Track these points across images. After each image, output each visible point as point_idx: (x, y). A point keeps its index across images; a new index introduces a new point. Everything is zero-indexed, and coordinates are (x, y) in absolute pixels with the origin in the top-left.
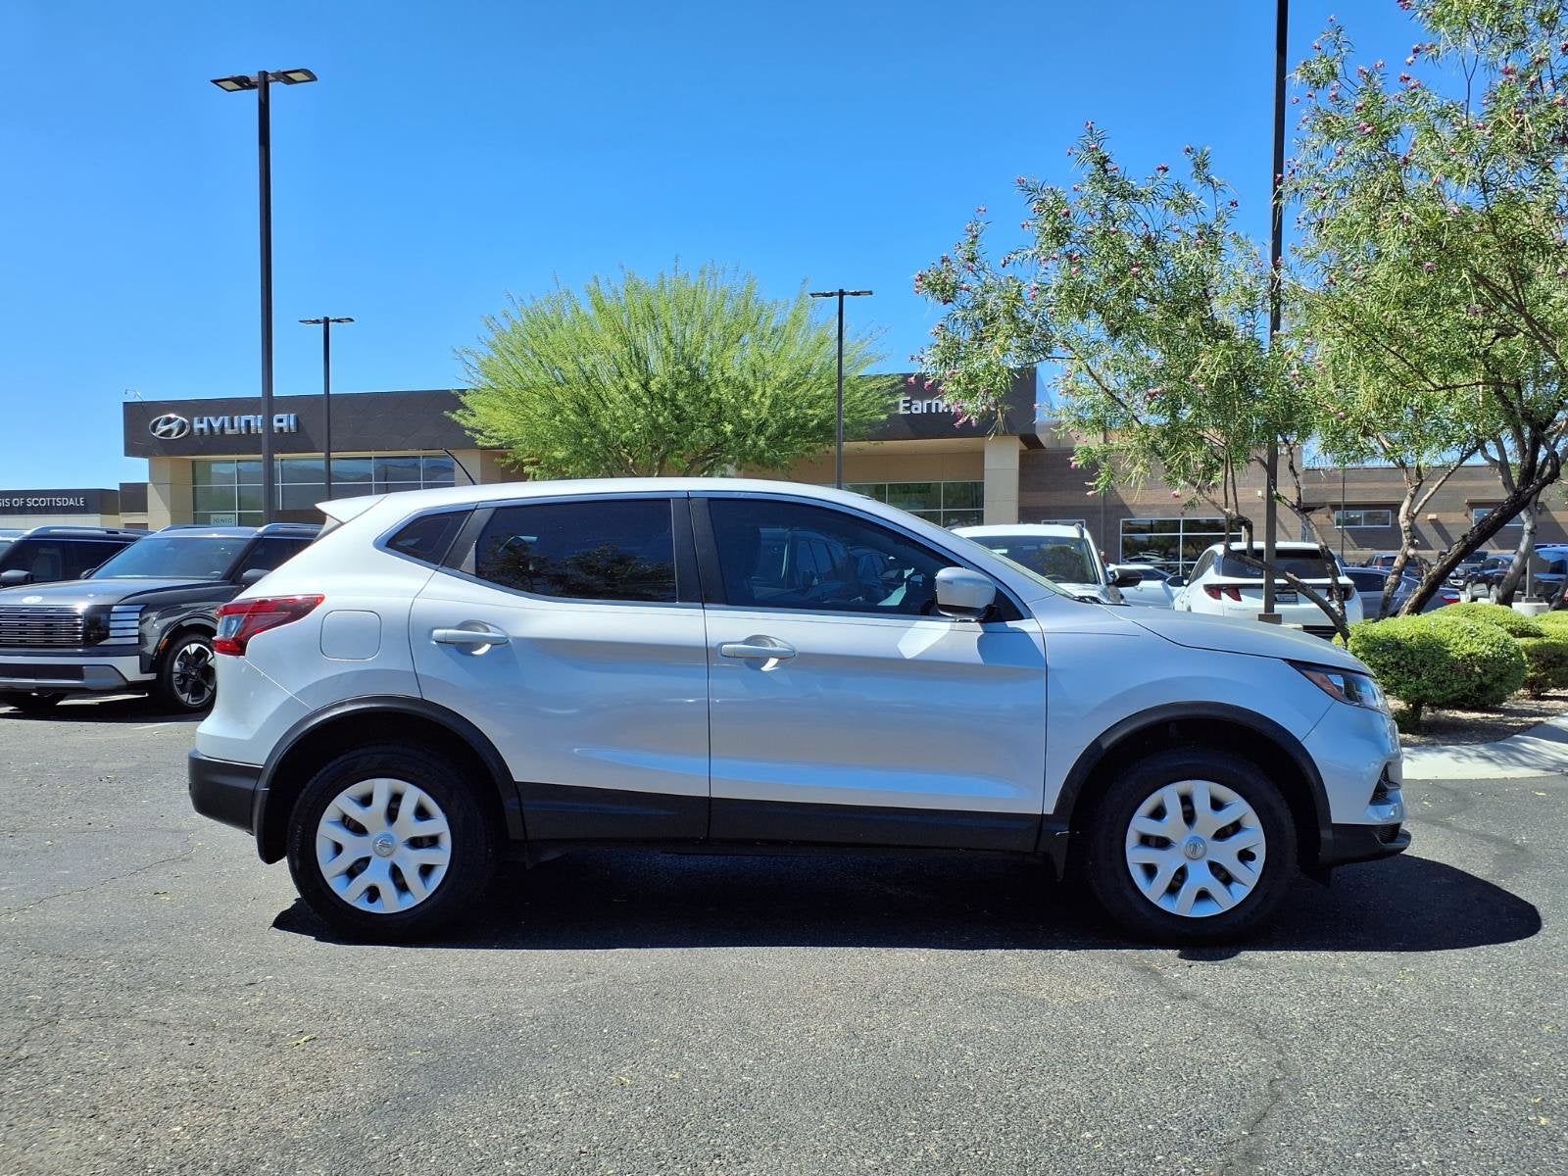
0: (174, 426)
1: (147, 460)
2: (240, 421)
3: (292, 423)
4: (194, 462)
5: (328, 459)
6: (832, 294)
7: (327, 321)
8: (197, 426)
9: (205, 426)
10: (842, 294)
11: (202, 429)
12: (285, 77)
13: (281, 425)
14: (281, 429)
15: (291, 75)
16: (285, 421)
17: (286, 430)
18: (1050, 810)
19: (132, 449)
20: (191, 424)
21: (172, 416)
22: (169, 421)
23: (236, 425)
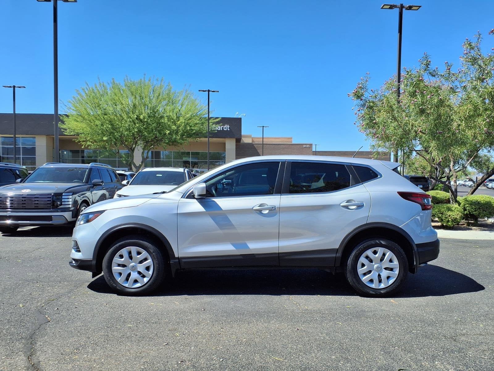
6: (206, 91)
7: (14, 87)
10: (209, 91)
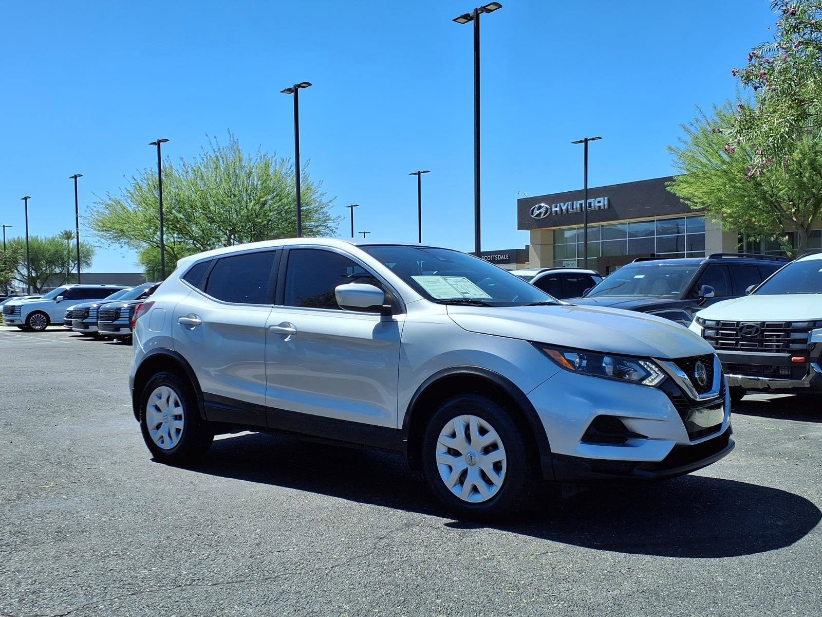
0: (542, 210)
1: (529, 231)
2: (577, 204)
3: (606, 203)
4: (554, 231)
5: (586, 227)
8: (554, 209)
9: (558, 209)
11: (557, 211)
12: (485, 9)
13: (599, 204)
14: (600, 207)
15: (488, 7)
16: (600, 202)
17: (602, 208)
18: (400, 427)
19: (521, 226)
20: (551, 209)
21: (542, 204)
22: (540, 208)
23: (575, 207)
